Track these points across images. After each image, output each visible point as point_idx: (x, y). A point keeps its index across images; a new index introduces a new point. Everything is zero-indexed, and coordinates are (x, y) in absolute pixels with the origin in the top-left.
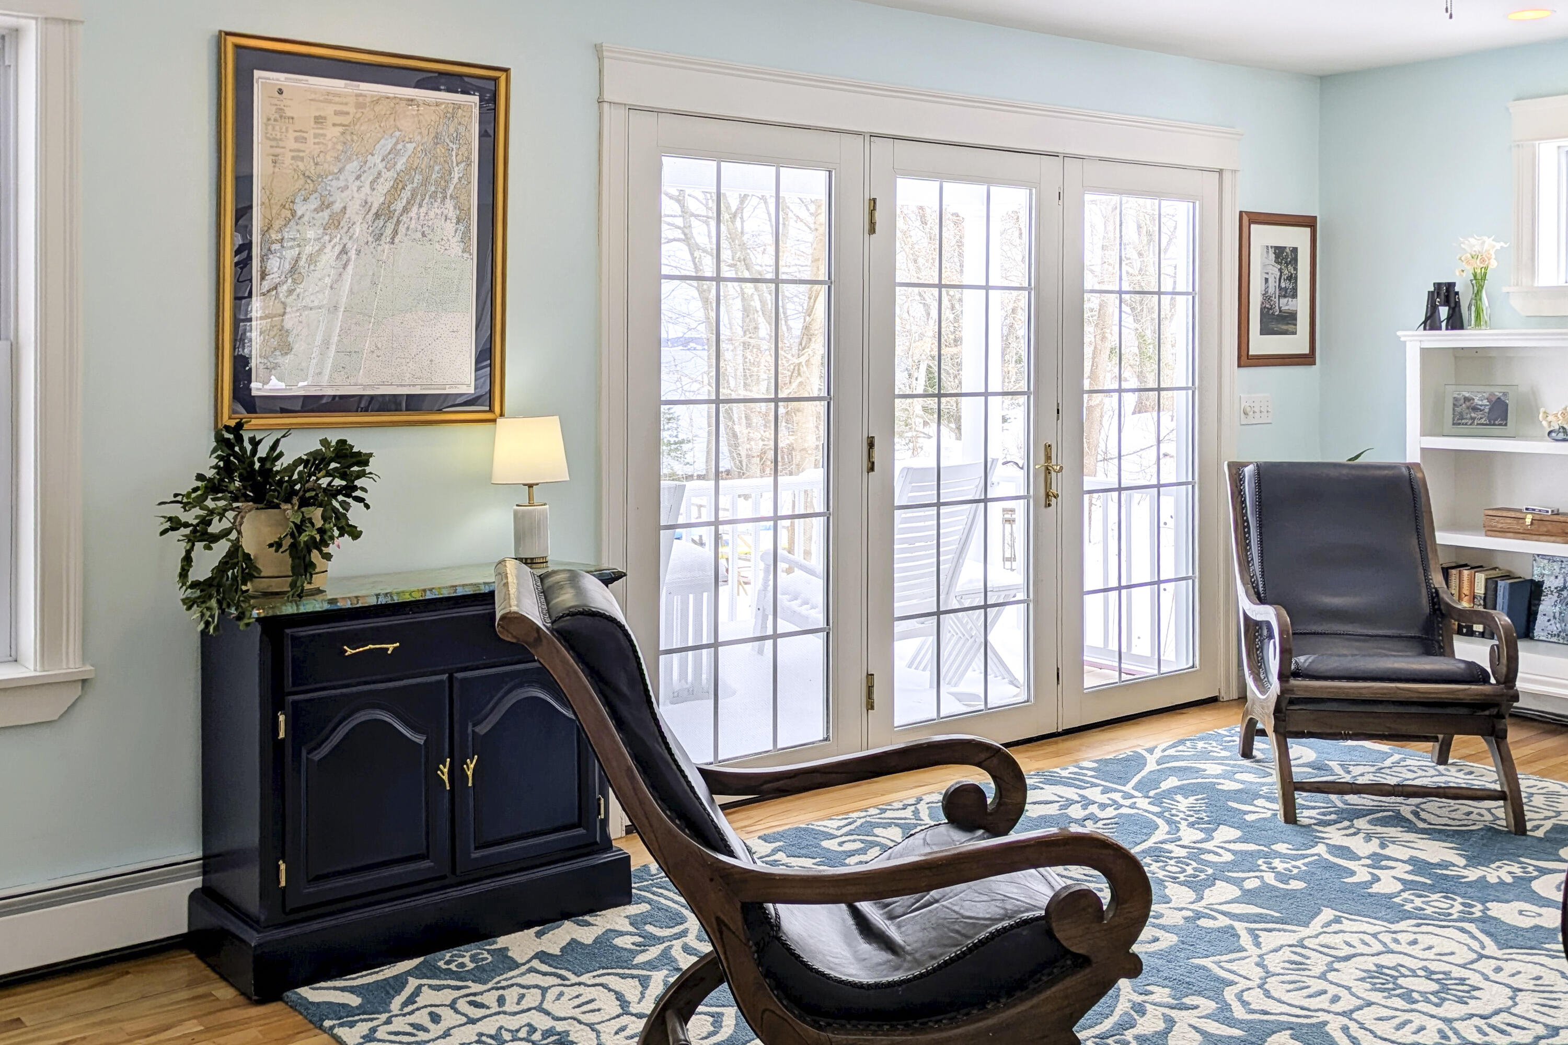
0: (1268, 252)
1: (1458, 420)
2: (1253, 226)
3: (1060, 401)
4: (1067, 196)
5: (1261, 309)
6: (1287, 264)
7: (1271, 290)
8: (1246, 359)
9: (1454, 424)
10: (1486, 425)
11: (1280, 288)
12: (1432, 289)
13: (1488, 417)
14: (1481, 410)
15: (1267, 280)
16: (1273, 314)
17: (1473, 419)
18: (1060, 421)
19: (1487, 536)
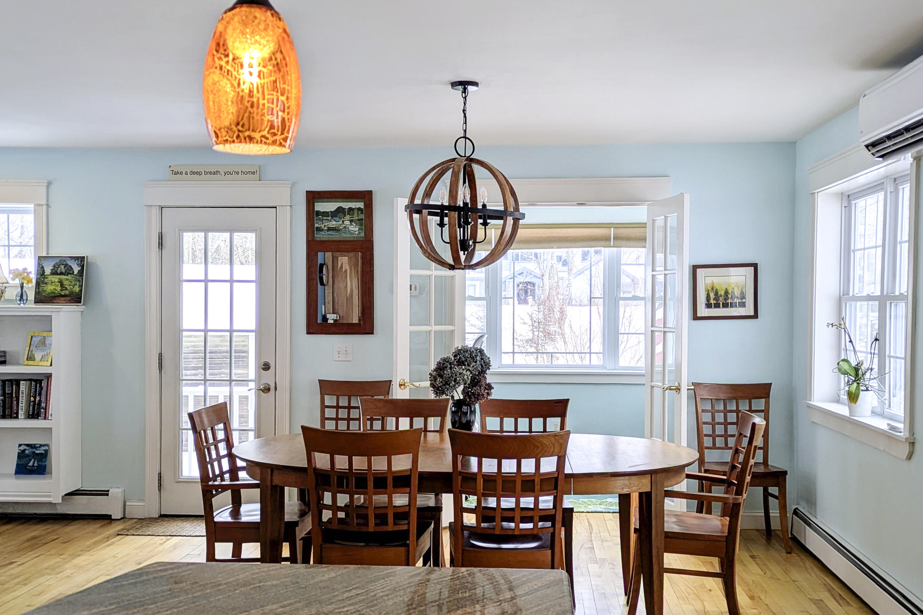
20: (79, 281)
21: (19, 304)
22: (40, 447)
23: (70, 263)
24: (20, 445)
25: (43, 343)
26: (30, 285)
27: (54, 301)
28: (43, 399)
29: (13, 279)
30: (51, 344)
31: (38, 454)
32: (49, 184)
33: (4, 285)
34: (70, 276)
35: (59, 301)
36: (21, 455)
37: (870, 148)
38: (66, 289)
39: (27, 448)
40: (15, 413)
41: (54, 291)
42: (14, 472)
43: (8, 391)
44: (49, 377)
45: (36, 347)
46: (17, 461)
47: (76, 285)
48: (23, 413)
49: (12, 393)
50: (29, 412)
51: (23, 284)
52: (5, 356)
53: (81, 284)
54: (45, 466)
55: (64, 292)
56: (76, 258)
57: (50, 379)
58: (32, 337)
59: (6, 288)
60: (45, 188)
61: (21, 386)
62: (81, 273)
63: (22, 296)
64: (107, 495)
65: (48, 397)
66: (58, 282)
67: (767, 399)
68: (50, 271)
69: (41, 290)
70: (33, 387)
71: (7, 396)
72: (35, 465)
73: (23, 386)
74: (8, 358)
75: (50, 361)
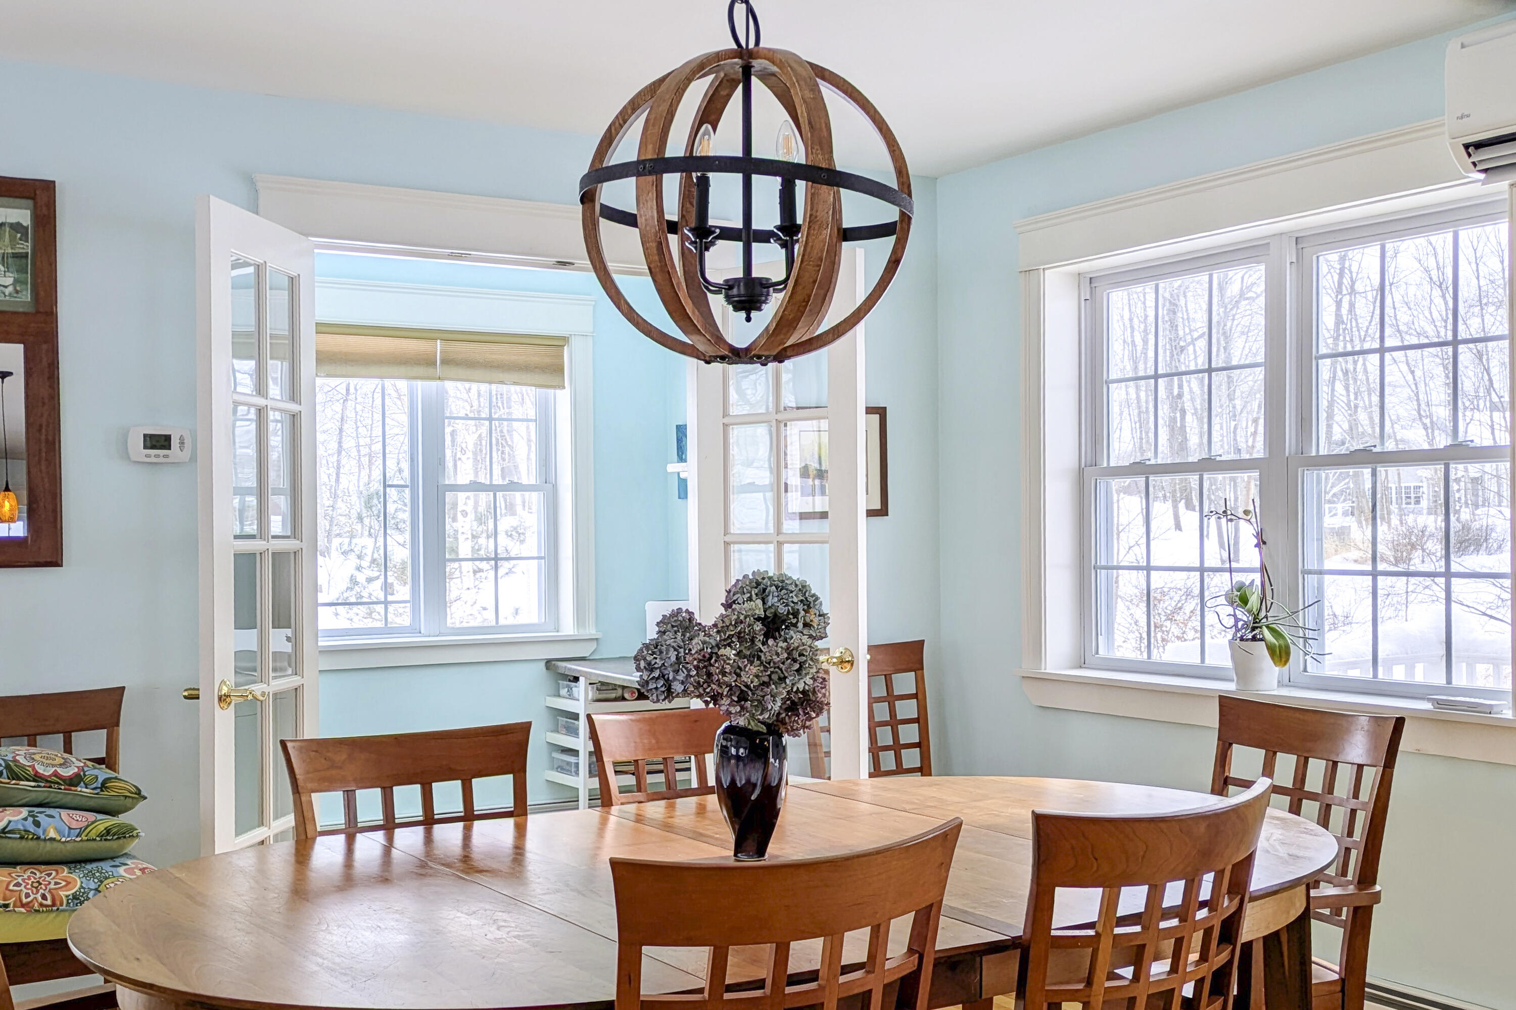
37: (1471, 150)
67: (919, 672)
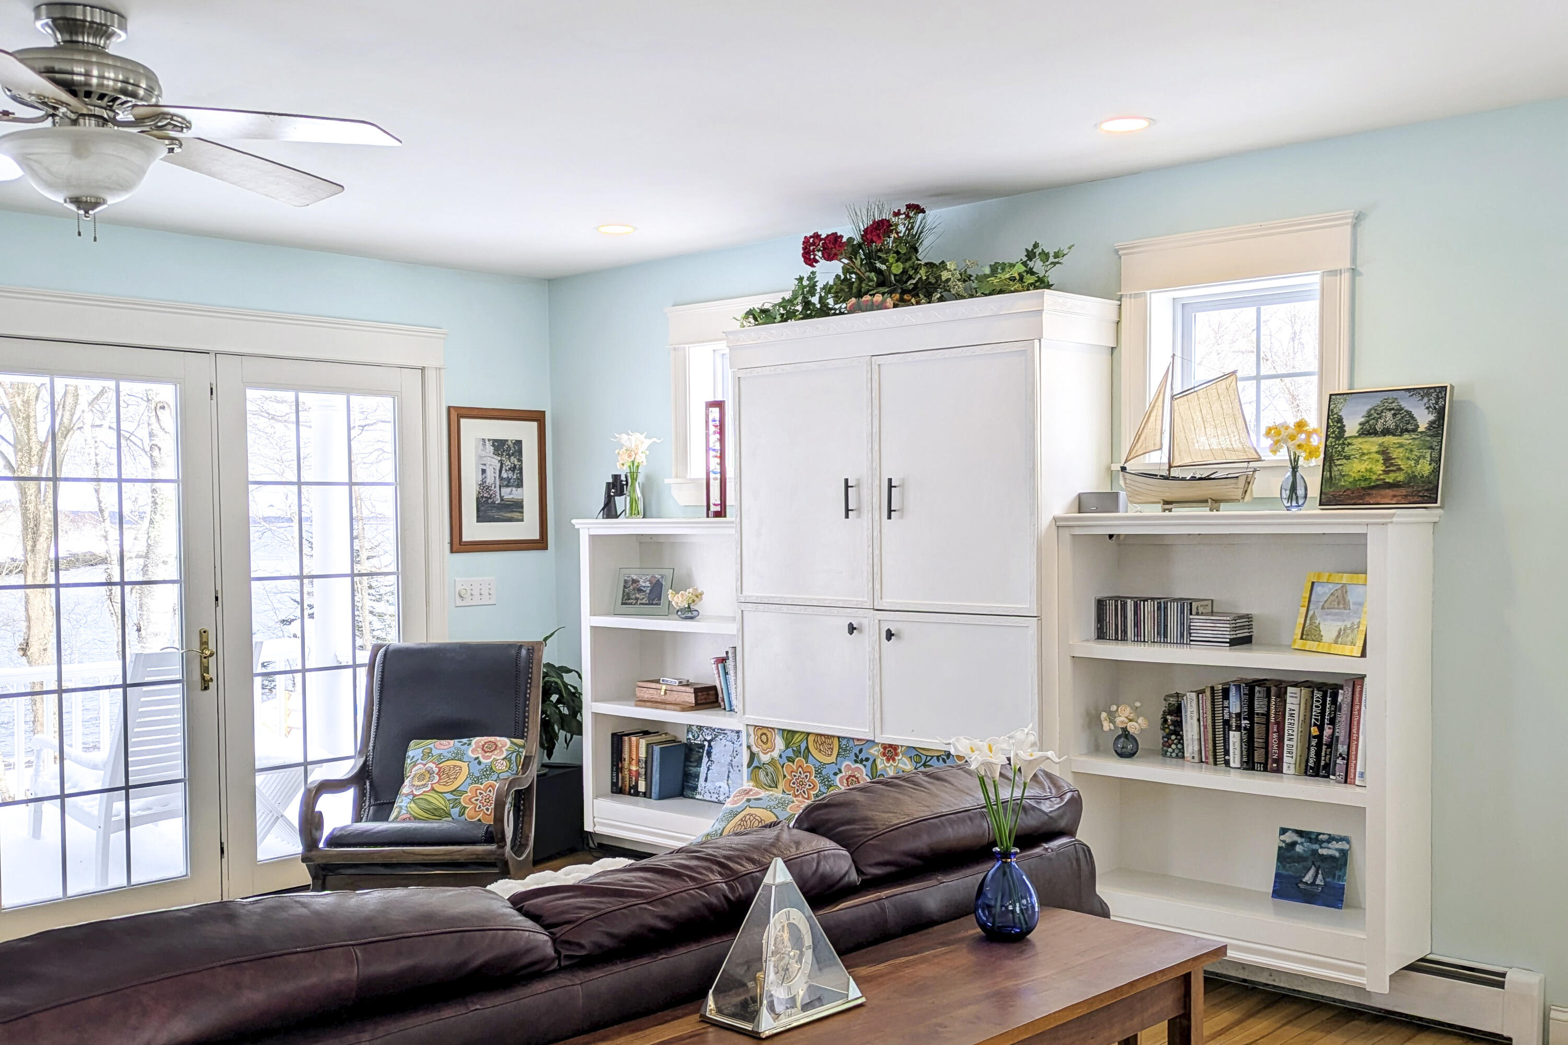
0: (484, 445)
1: (626, 600)
2: (463, 421)
3: (218, 588)
4: (220, 391)
5: (477, 498)
6: (509, 456)
7: (489, 481)
8: (458, 545)
9: (622, 604)
10: (646, 604)
11: (501, 478)
12: (611, 480)
13: (649, 598)
14: (644, 591)
15: (484, 471)
16: (493, 503)
17: (637, 599)
18: (219, 608)
19: (636, 706)
20: (1431, 448)
21: (1288, 508)
22: (1328, 841)
23: (1408, 404)
24: (1283, 831)
25: (1340, 600)
26: (1313, 462)
27: (1367, 499)
28: (1341, 732)
29: (1274, 451)
30: (1361, 604)
31: (1324, 858)
32: (1358, 218)
33: (1252, 464)
34: (1406, 436)
35: (1379, 500)
36: (1286, 854)
38: (1400, 469)
39: (1299, 840)
40: (1275, 761)
41: (1368, 475)
42: (1271, 891)
43: (1259, 707)
44: (1357, 681)
45: (1323, 608)
46: (1278, 868)
47: (1424, 457)
48: (1293, 761)
49: (1267, 715)
50: (1307, 761)
51: (1296, 460)
52: (1250, 627)
53: (1435, 454)
54: (1343, 887)
55: (1392, 475)
56: (1425, 392)
57: (1358, 689)
58: (1313, 583)
59: (1255, 471)
60: (1349, 228)
61: (1289, 700)
62: (1437, 427)
63: (1293, 488)
64: (1501, 985)
65: (1354, 731)
66: (1377, 452)
68: (1359, 427)
69: (1335, 472)
70: (1315, 704)
71: (1256, 720)
72: (1318, 882)
73: (1294, 700)
74: (1255, 633)
75: (1360, 644)
